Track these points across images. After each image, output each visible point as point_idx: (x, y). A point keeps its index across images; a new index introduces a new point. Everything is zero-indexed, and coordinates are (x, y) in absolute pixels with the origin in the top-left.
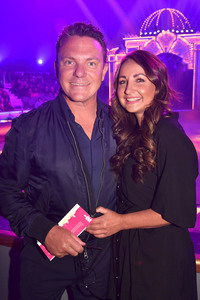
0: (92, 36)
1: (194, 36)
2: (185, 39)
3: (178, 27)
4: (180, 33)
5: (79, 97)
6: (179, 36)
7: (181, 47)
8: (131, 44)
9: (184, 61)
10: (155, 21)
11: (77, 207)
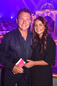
1: (55, 11)
2: (53, 12)
3: (51, 9)
5: (24, 29)
6: (51, 11)
7: (51, 14)
8: (37, 13)
9: (52, 18)
11: (21, 59)
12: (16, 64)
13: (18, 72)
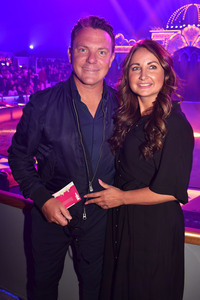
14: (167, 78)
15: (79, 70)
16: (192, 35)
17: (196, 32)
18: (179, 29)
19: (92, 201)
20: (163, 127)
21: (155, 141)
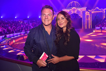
0: (50, 8)
1: (82, 9)
2: (79, 9)
3: (77, 6)
4: (78, 8)
6: (77, 9)
7: (78, 12)
9: (79, 15)
10: (71, 5)
11: (44, 53)
12: (40, 58)
13: (41, 65)
14: (68, 22)
15: (43, 21)
16: (74, 10)
17: (75, 9)
18: (70, 9)
19: (50, 62)
20: (69, 35)
21: (67, 40)
